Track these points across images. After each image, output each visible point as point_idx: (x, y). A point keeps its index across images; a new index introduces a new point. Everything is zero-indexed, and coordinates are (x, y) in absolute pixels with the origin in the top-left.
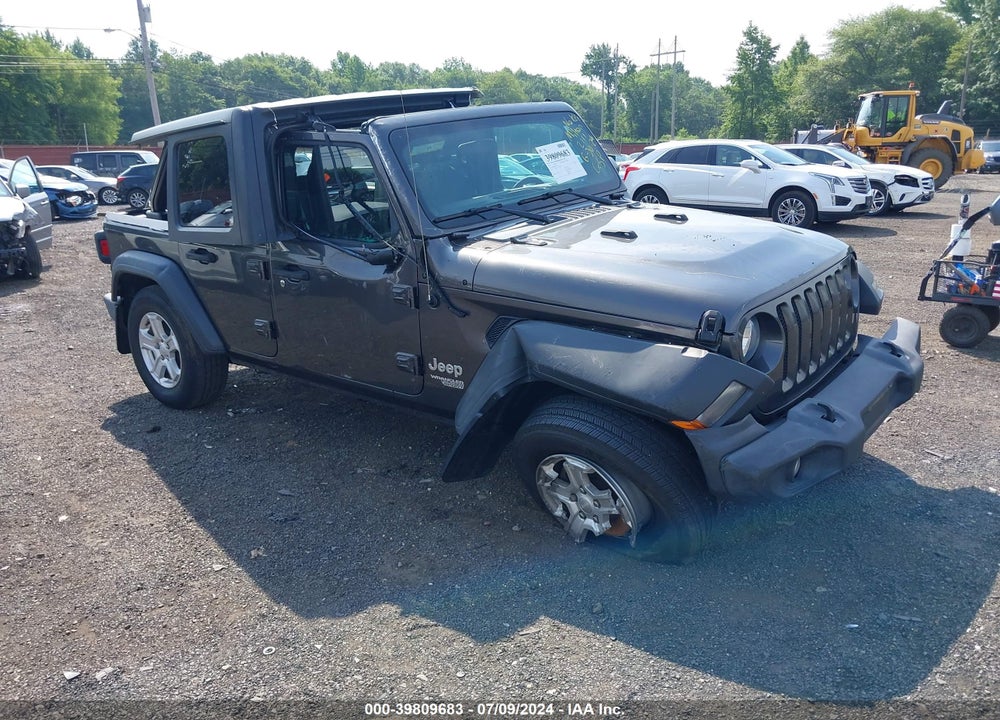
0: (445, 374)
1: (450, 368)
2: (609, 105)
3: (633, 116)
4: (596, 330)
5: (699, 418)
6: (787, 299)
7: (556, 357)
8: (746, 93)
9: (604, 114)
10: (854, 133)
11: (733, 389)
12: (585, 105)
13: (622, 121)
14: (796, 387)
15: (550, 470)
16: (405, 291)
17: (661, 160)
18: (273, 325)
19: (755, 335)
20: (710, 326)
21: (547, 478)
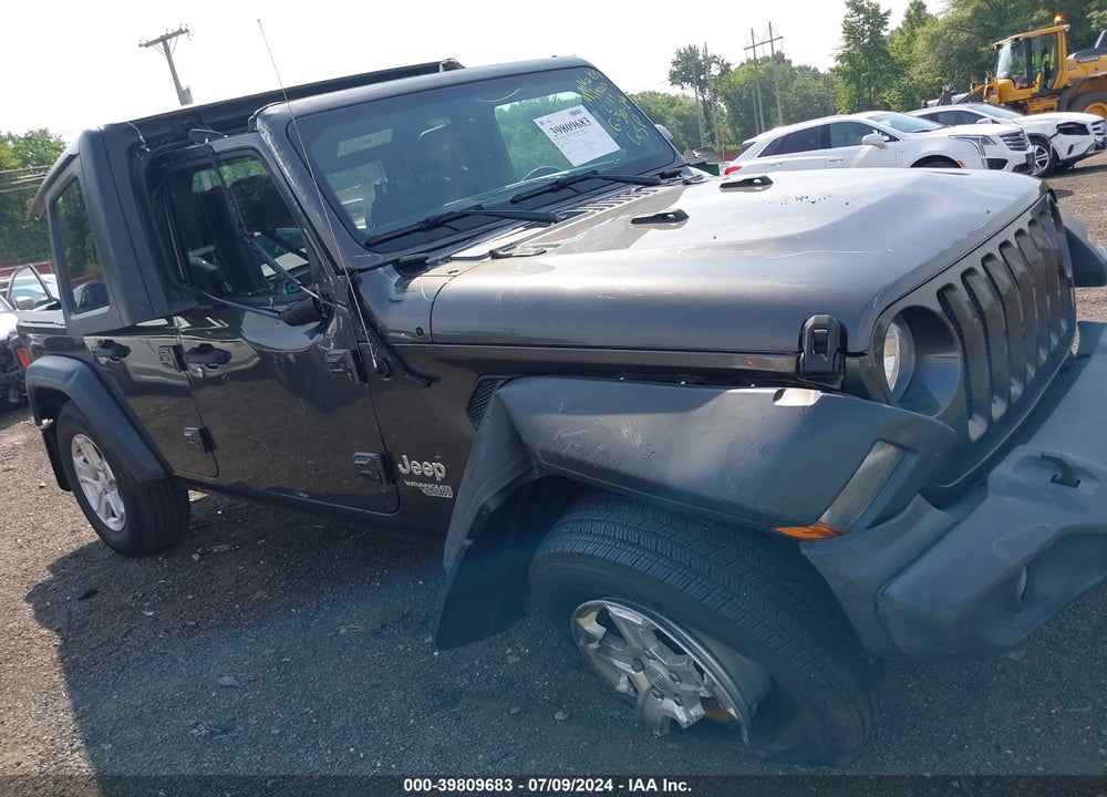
0: (423, 478)
1: (429, 468)
2: (706, 113)
3: (735, 119)
4: (628, 380)
5: (824, 518)
6: (954, 277)
7: (565, 435)
8: (860, 72)
9: (702, 123)
10: (996, 88)
11: (878, 455)
12: (680, 117)
13: (724, 128)
14: (994, 428)
15: (591, 625)
16: (342, 360)
17: (763, 154)
18: (205, 435)
19: (906, 347)
20: (819, 345)
21: (590, 638)
